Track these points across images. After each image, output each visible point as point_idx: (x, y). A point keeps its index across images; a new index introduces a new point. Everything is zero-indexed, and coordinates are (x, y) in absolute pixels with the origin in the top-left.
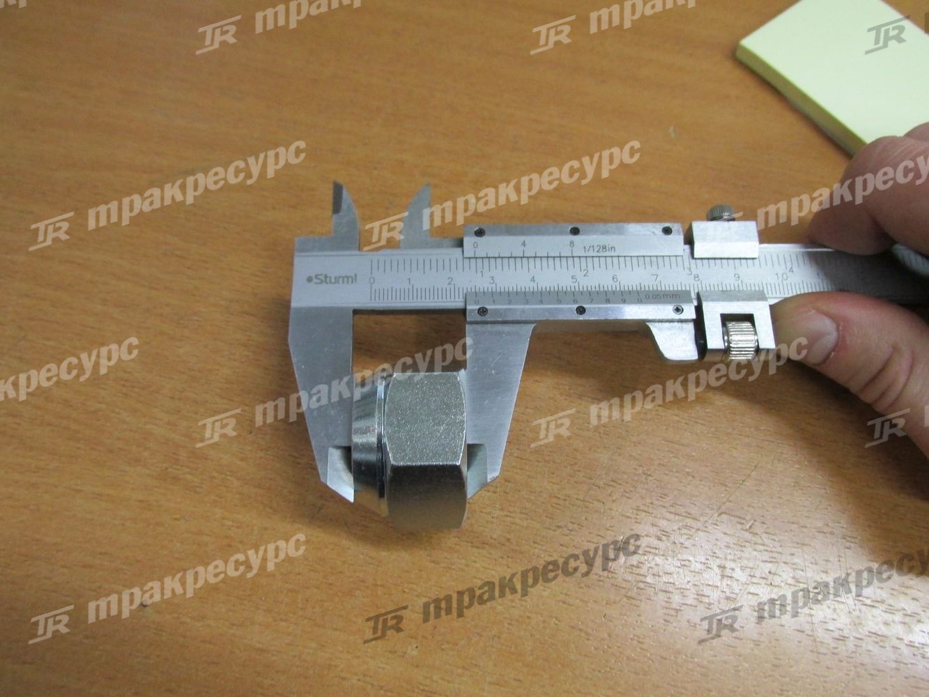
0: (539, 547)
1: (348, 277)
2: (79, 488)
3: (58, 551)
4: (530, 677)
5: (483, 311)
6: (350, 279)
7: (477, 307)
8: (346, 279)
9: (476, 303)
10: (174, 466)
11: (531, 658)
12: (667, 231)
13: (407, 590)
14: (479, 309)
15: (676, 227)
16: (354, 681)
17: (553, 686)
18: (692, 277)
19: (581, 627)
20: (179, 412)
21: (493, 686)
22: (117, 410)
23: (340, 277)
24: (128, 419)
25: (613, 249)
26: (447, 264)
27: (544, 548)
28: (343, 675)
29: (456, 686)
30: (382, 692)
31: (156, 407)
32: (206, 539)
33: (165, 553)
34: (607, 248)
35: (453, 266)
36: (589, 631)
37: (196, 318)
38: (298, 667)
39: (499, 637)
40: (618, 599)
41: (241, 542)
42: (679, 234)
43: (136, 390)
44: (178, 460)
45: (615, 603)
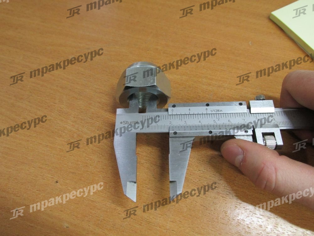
0: (192, 176)
2: (41, 143)
3: (32, 162)
4: (184, 221)
5: (175, 133)
7: (173, 132)
9: (173, 130)
10: (72, 139)
11: (185, 214)
12: (241, 104)
13: (144, 186)
14: (174, 132)
15: (243, 103)
16: (123, 215)
17: (193, 225)
19: (204, 205)
20: (76, 122)
21: (171, 222)
22: (56, 120)
24: (59, 123)
25: (221, 111)
27: (193, 177)
28: (120, 212)
29: (158, 221)
30: (132, 220)
31: (69, 120)
32: (79, 163)
33: (66, 166)
34: (219, 111)
36: (207, 207)
37: (85, 93)
38: (104, 208)
39: (175, 206)
40: (218, 197)
41: (91, 165)
42: (245, 105)
43: (63, 114)
44: (74, 137)
45: (217, 198)
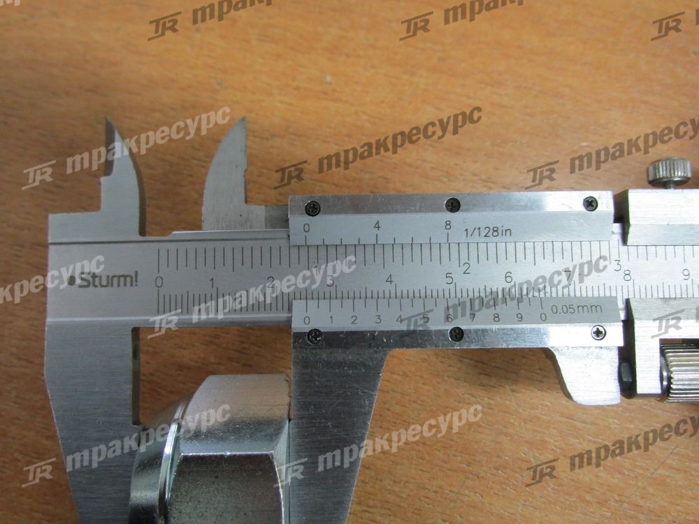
1: (125, 277)
5: (315, 336)
6: (128, 279)
8: (122, 279)
12: (591, 204)
14: (310, 333)
15: (603, 197)
18: (621, 273)
23: (114, 276)
25: (508, 232)
26: (266, 255)
34: (500, 231)
35: (275, 260)
